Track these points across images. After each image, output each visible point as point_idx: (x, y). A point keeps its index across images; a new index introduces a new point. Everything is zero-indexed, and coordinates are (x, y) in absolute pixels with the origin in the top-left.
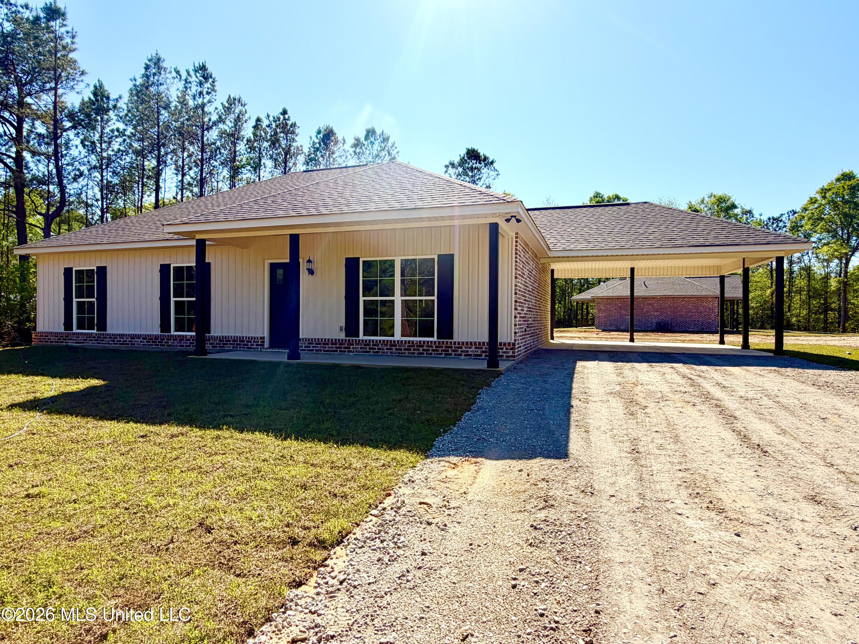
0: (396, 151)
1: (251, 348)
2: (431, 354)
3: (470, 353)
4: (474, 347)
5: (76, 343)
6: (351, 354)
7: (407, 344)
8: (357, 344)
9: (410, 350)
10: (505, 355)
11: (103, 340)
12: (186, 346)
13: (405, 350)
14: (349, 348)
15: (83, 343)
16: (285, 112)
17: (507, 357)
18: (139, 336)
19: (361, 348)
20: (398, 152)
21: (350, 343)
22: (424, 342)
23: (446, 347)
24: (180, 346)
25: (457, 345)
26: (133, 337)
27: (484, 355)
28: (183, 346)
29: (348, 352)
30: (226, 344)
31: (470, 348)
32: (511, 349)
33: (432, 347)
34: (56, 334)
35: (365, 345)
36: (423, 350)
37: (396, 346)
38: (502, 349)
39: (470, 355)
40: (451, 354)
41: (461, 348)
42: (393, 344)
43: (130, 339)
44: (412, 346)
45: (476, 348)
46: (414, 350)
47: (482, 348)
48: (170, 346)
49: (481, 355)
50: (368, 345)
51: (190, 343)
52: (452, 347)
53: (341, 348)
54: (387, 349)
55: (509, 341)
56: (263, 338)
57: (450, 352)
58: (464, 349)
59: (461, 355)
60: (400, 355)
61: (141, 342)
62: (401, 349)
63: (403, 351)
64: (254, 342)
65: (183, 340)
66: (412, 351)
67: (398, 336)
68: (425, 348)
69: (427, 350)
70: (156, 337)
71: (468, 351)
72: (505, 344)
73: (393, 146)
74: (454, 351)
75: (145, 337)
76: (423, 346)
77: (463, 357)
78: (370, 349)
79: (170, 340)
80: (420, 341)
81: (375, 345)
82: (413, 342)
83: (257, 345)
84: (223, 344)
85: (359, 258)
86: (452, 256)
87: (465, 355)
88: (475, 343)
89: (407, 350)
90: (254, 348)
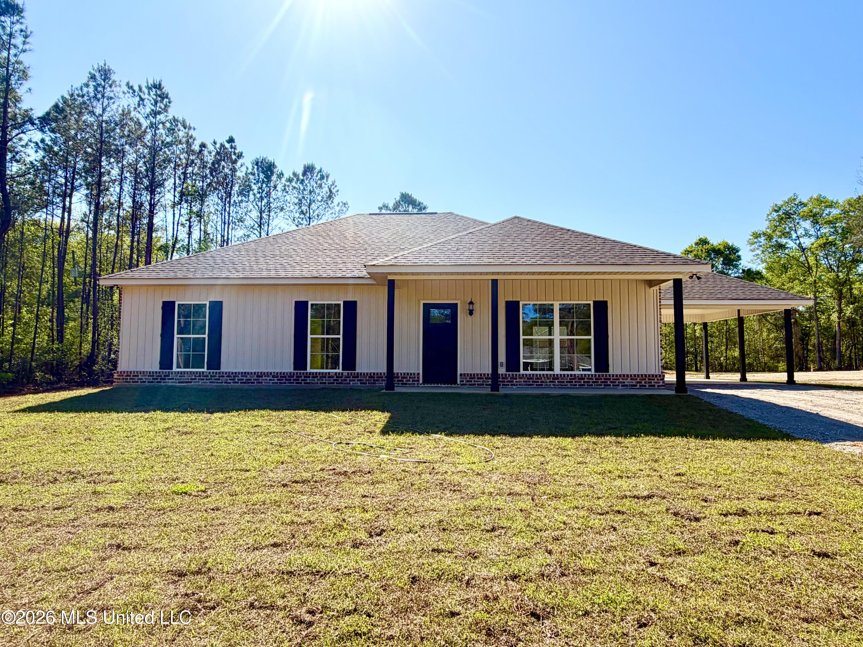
0: (336, 189)
1: (406, 384)
2: (592, 385)
3: (626, 384)
4: (629, 379)
5: (179, 382)
6: (515, 387)
7: (570, 377)
8: (520, 378)
9: (572, 382)
10: (656, 385)
11: (219, 379)
12: (329, 383)
13: (567, 382)
14: (513, 382)
15: (191, 382)
16: (231, 140)
17: (658, 386)
18: (268, 374)
19: (524, 382)
20: (338, 191)
21: (513, 378)
22: (585, 375)
23: (605, 379)
24: (321, 383)
25: (615, 377)
26: (260, 375)
27: (638, 385)
28: (325, 383)
29: (512, 385)
30: (377, 380)
31: (626, 379)
32: (661, 380)
33: (592, 379)
34: (151, 374)
35: (528, 379)
36: (584, 382)
37: (558, 379)
38: (654, 379)
39: (627, 385)
40: (610, 385)
41: (619, 379)
42: (556, 377)
43: (255, 378)
44: (574, 379)
45: (632, 379)
46: (575, 382)
47: (636, 379)
48: (309, 383)
49: (636, 386)
50: (531, 379)
51: (334, 380)
52: (610, 379)
53: (504, 382)
54: (550, 382)
55: (657, 373)
56: (418, 374)
57: (609, 383)
58: (621, 380)
59: (618, 385)
60: (562, 386)
61: (270, 380)
62: (564, 382)
63: (565, 383)
64: (410, 378)
65: (325, 377)
66: (574, 383)
67: (557, 370)
68: (586, 380)
69: (588, 382)
70: (291, 375)
71: (624, 382)
72: (656, 376)
73: (333, 184)
74: (612, 382)
75: (275, 375)
76: (584, 379)
77: (620, 387)
78: (533, 382)
79: (309, 377)
80: (582, 375)
81: (538, 379)
82: (575, 375)
83: (413, 381)
84: (374, 380)
85: (519, 302)
86: (606, 302)
87: (622, 386)
88: (631, 375)
89: (569, 382)
90: (409, 384)
